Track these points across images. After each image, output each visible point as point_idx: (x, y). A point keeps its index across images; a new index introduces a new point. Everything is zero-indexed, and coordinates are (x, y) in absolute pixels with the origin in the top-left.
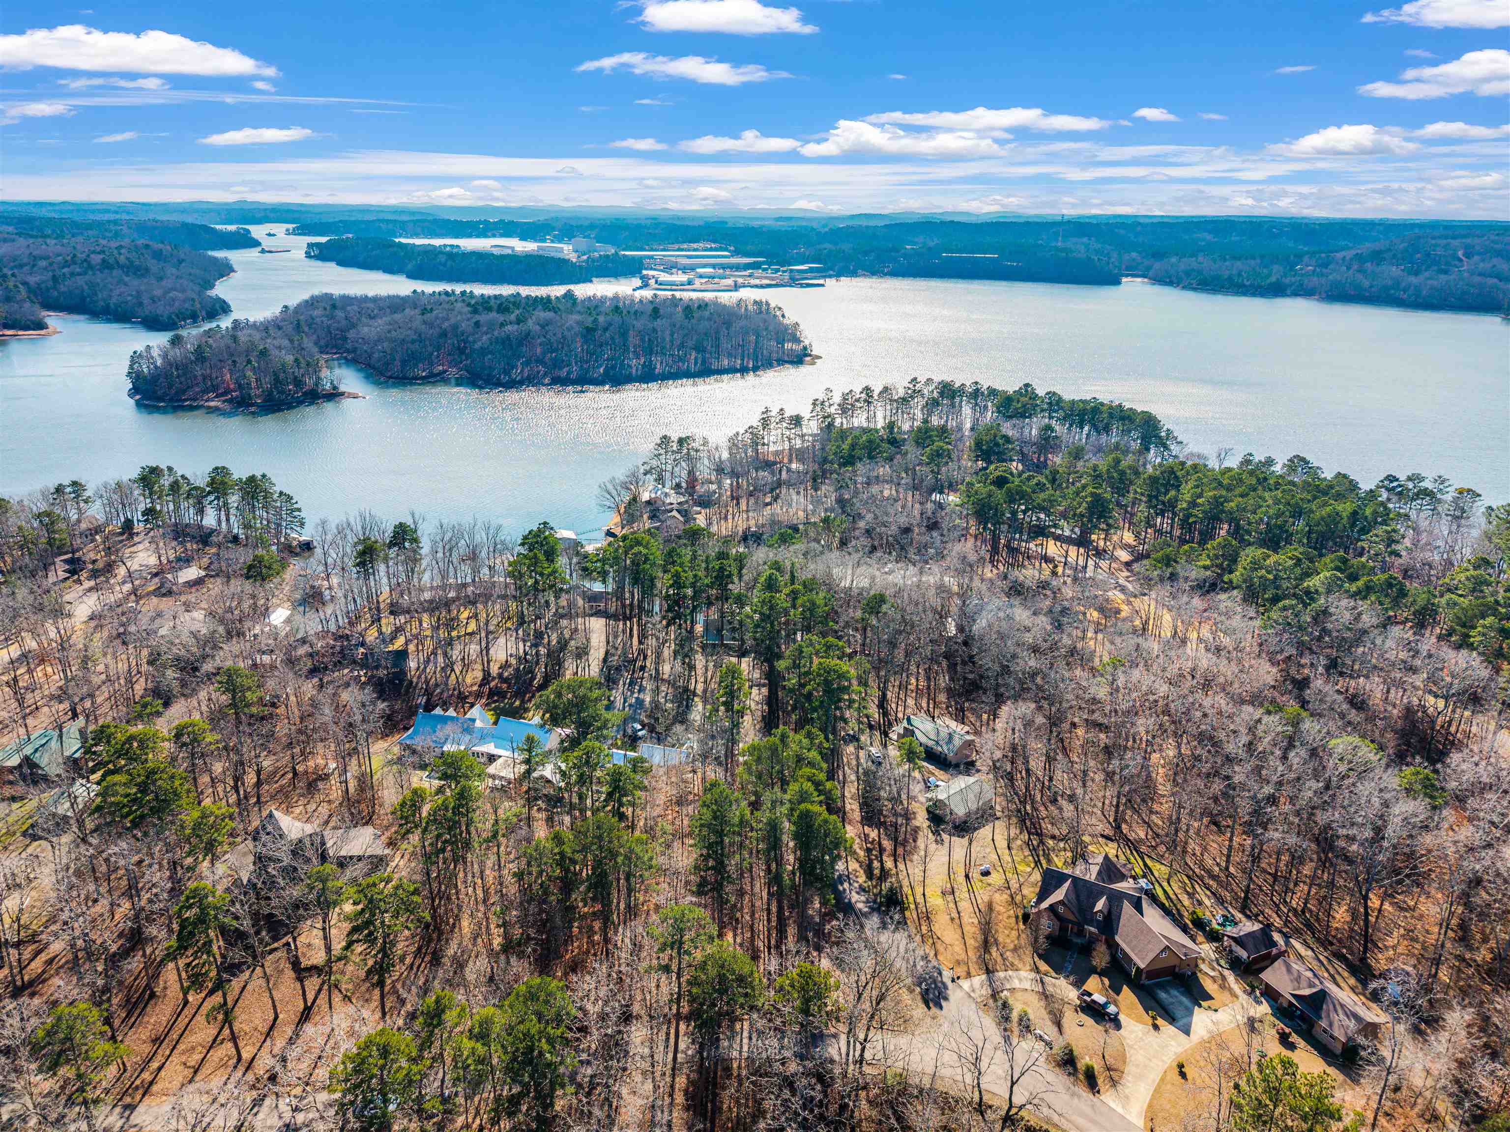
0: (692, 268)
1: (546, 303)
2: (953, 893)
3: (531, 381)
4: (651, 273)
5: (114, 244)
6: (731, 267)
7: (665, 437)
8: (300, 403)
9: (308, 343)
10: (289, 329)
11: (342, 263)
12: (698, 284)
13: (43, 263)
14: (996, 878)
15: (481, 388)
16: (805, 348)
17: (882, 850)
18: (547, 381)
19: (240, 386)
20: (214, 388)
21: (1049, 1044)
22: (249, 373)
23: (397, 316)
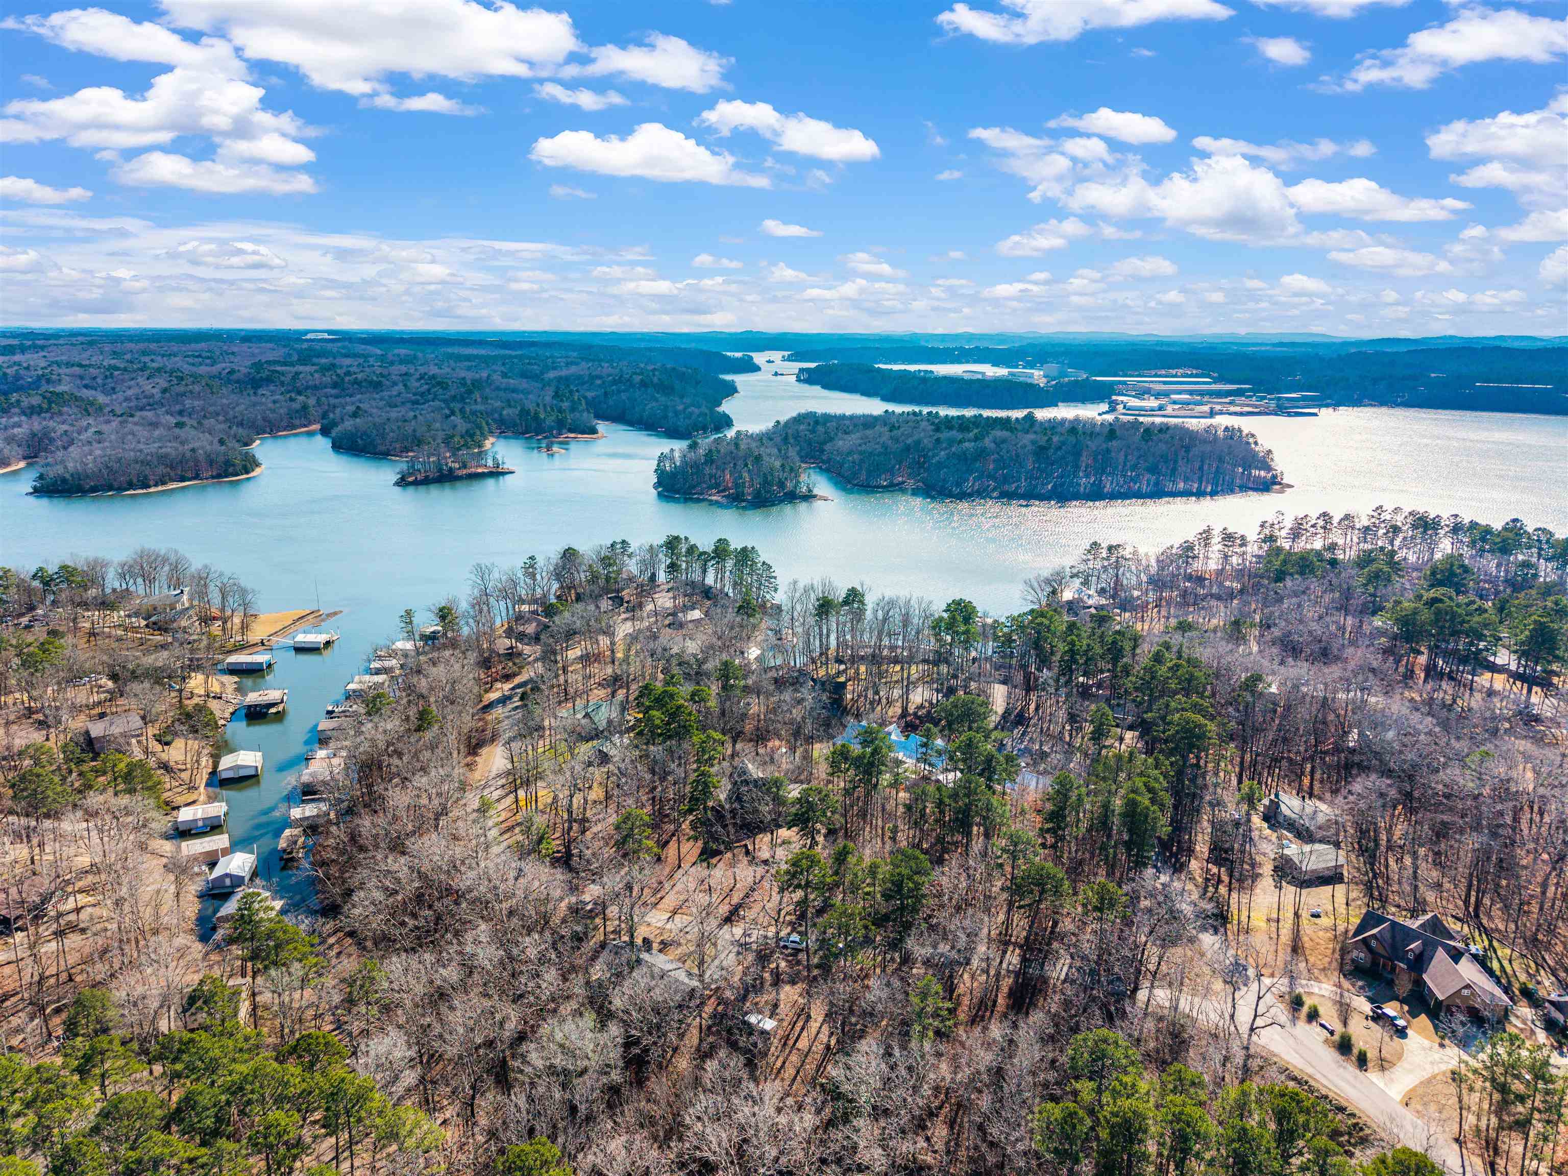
0: (1166, 394)
1: (1005, 423)
2: (1278, 921)
3: (981, 494)
4: (1120, 398)
5: (650, 367)
6: (1211, 394)
7: (1095, 543)
8: (781, 501)
9: (792, 453)
10: (778, 440)
11: (826, 386)
12: (1169, 410)
13: (599, 382)
14: (1325, 921)
15: (933, 498)
16: (1274, 477)
17: (1220, 881)
18: (995, 494)
19: (737, 485)
20: (717, 486)
21: (1332, 1033)
22: (746, 475)
23: (869, 432)
